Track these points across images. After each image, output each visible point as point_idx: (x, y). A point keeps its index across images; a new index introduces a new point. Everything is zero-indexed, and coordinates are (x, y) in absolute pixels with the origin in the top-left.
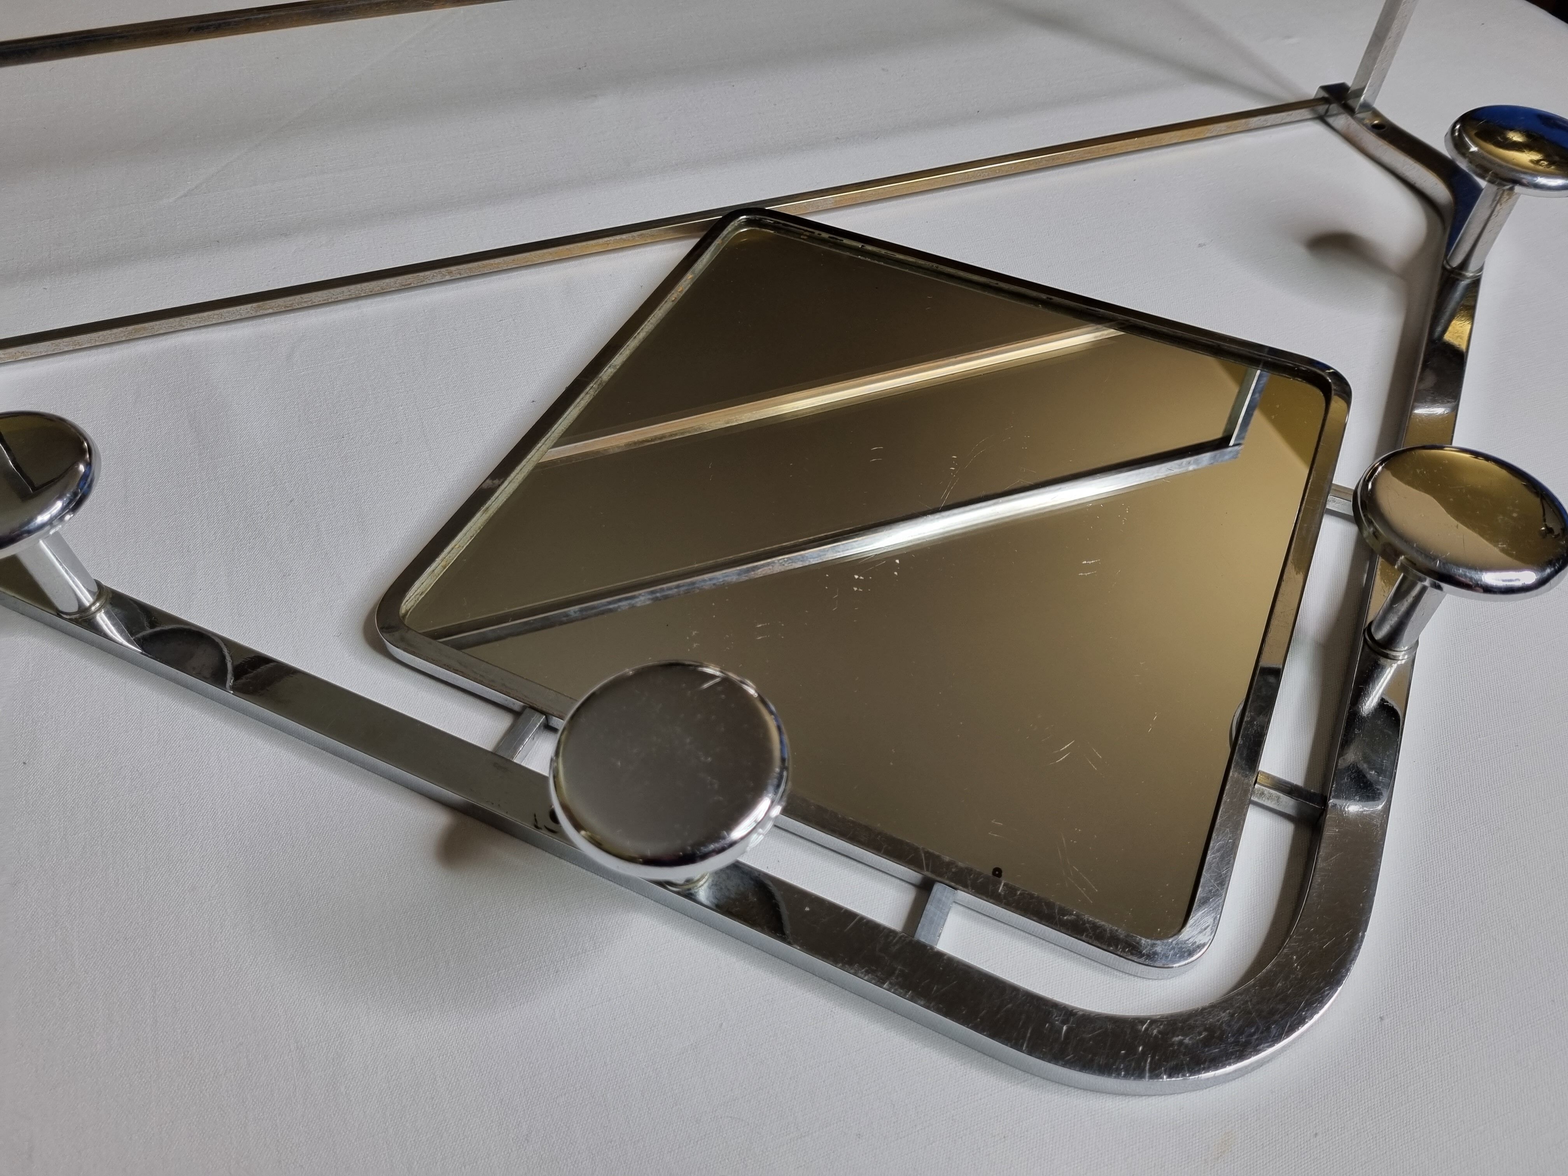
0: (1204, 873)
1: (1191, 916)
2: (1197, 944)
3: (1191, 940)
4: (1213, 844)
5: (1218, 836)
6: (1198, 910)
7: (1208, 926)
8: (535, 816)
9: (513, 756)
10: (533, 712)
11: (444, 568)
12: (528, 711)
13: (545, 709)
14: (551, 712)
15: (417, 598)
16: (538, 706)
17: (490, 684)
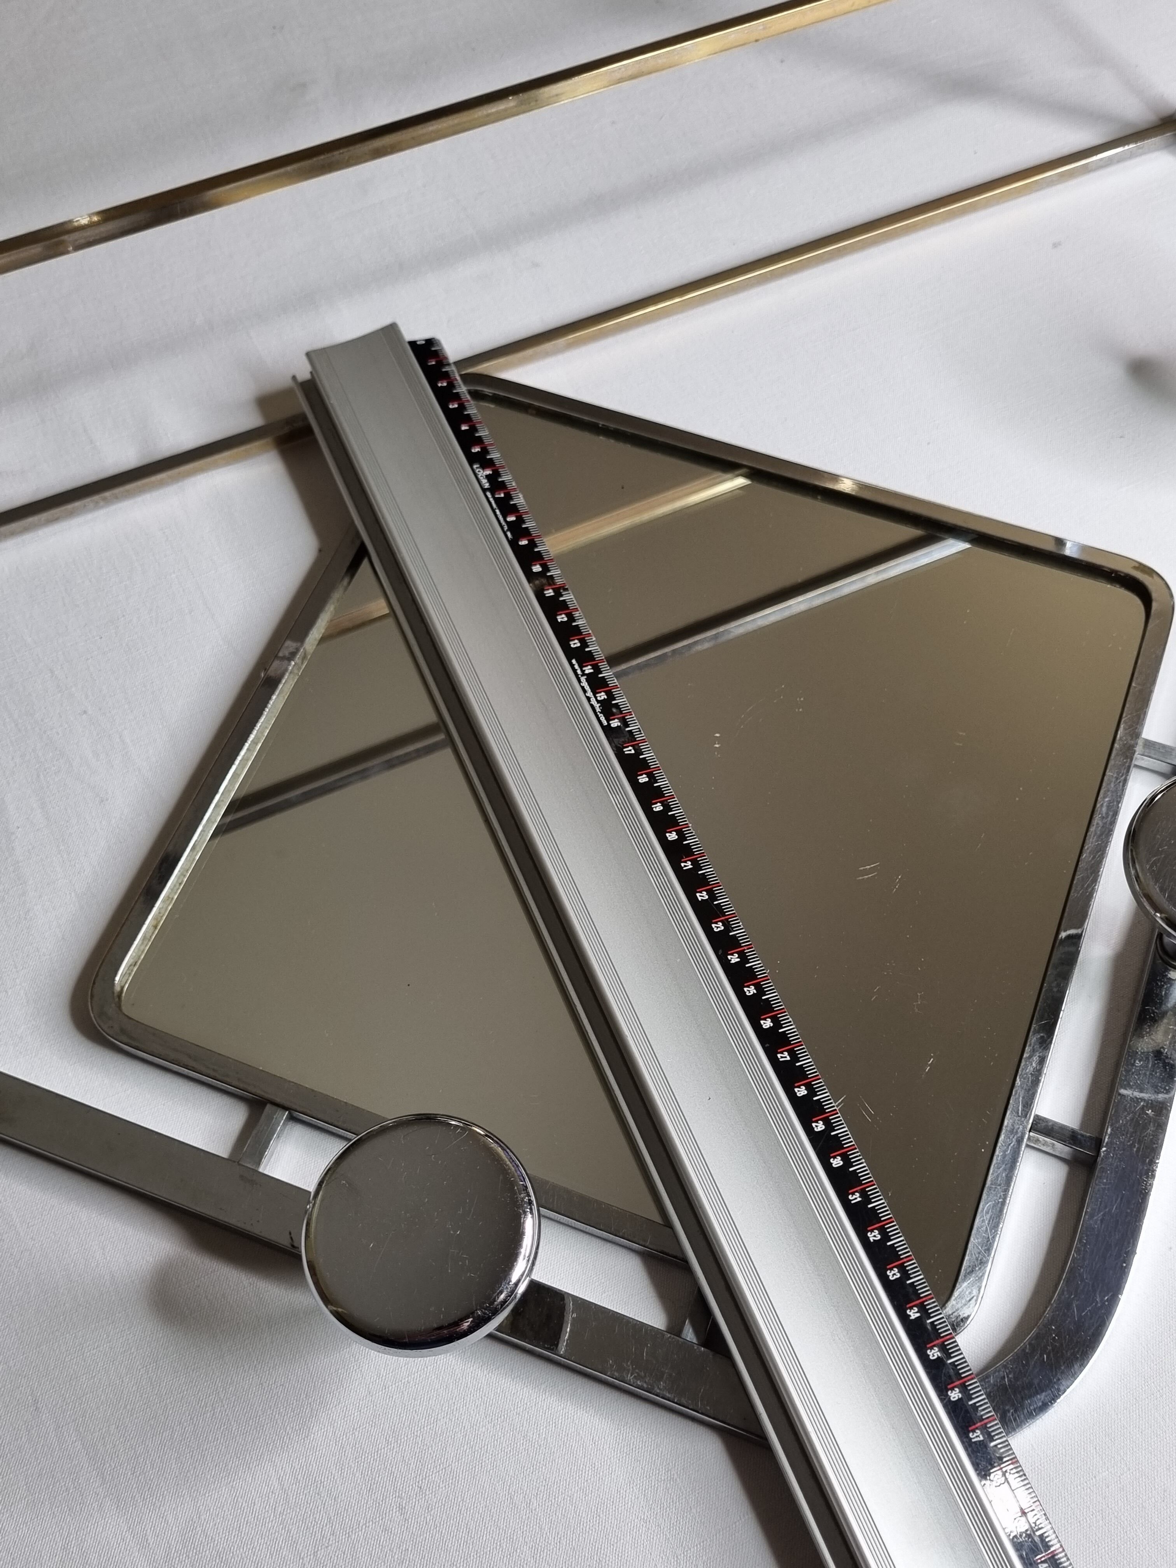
0: (972, 1239)
1: (956, 1288)
2: (961, 1317)
3: (956, 1314)
4: (983, 1205)
5: (988, 1195)
6: (964, 1280)
7: (973, 1297)
8: (290, 1233)
9: (259, 1163)
10: (274, 1108)
11: (159, 927)
12: (268, 1106)
13: (287, 1104)
14: (294, 1107)
15: (132, 971)
16: (278, 1100)
17: (226, 1079)
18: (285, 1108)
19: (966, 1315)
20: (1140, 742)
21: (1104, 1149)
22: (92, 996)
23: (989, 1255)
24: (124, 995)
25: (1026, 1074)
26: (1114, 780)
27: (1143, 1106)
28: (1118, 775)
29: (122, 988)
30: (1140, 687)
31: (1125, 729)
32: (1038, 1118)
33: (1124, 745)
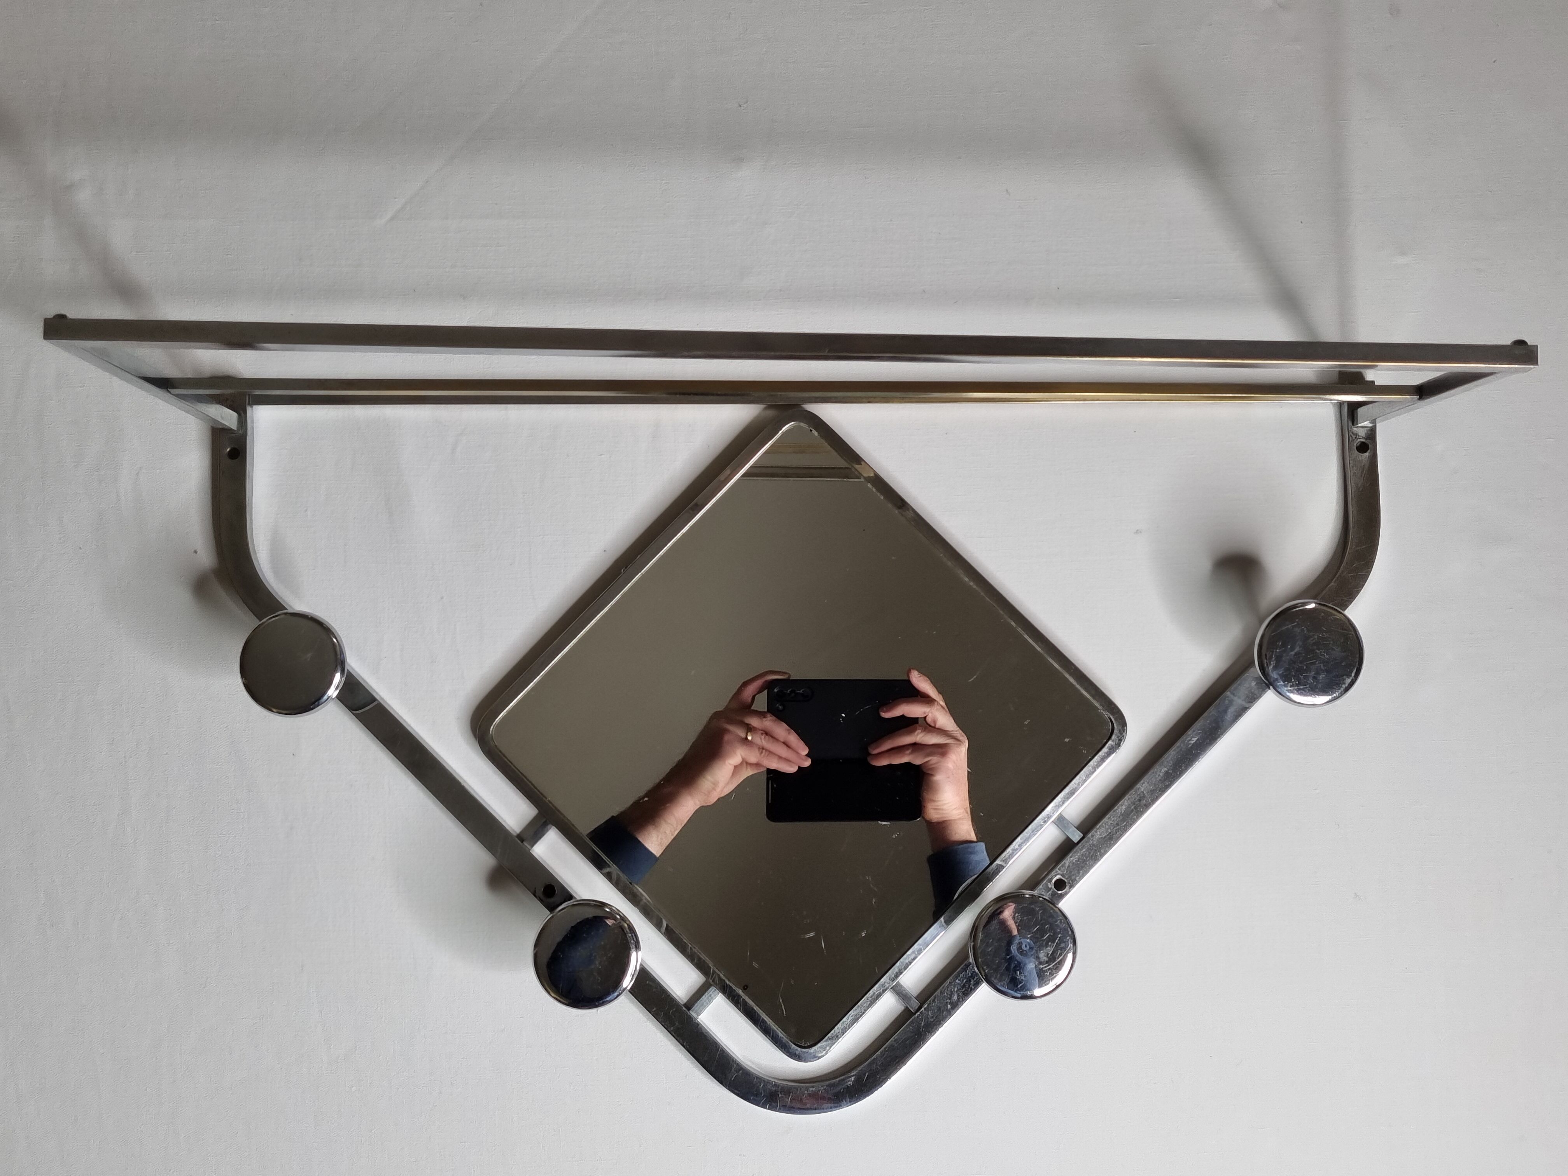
1: (820, 1042)
4: (851, 1012)
6: (826, 1041)
7: (826, 1049)
10: (549, 818)
15: (503, 719)
17: (529, 797)
18: (554, 821)
19: (819, 1056)
21: (919, 1013)
22: (481, 725)
23: (842, 1035)
25: (904, 962)
27: (948, 1002)
32: (898, 984)
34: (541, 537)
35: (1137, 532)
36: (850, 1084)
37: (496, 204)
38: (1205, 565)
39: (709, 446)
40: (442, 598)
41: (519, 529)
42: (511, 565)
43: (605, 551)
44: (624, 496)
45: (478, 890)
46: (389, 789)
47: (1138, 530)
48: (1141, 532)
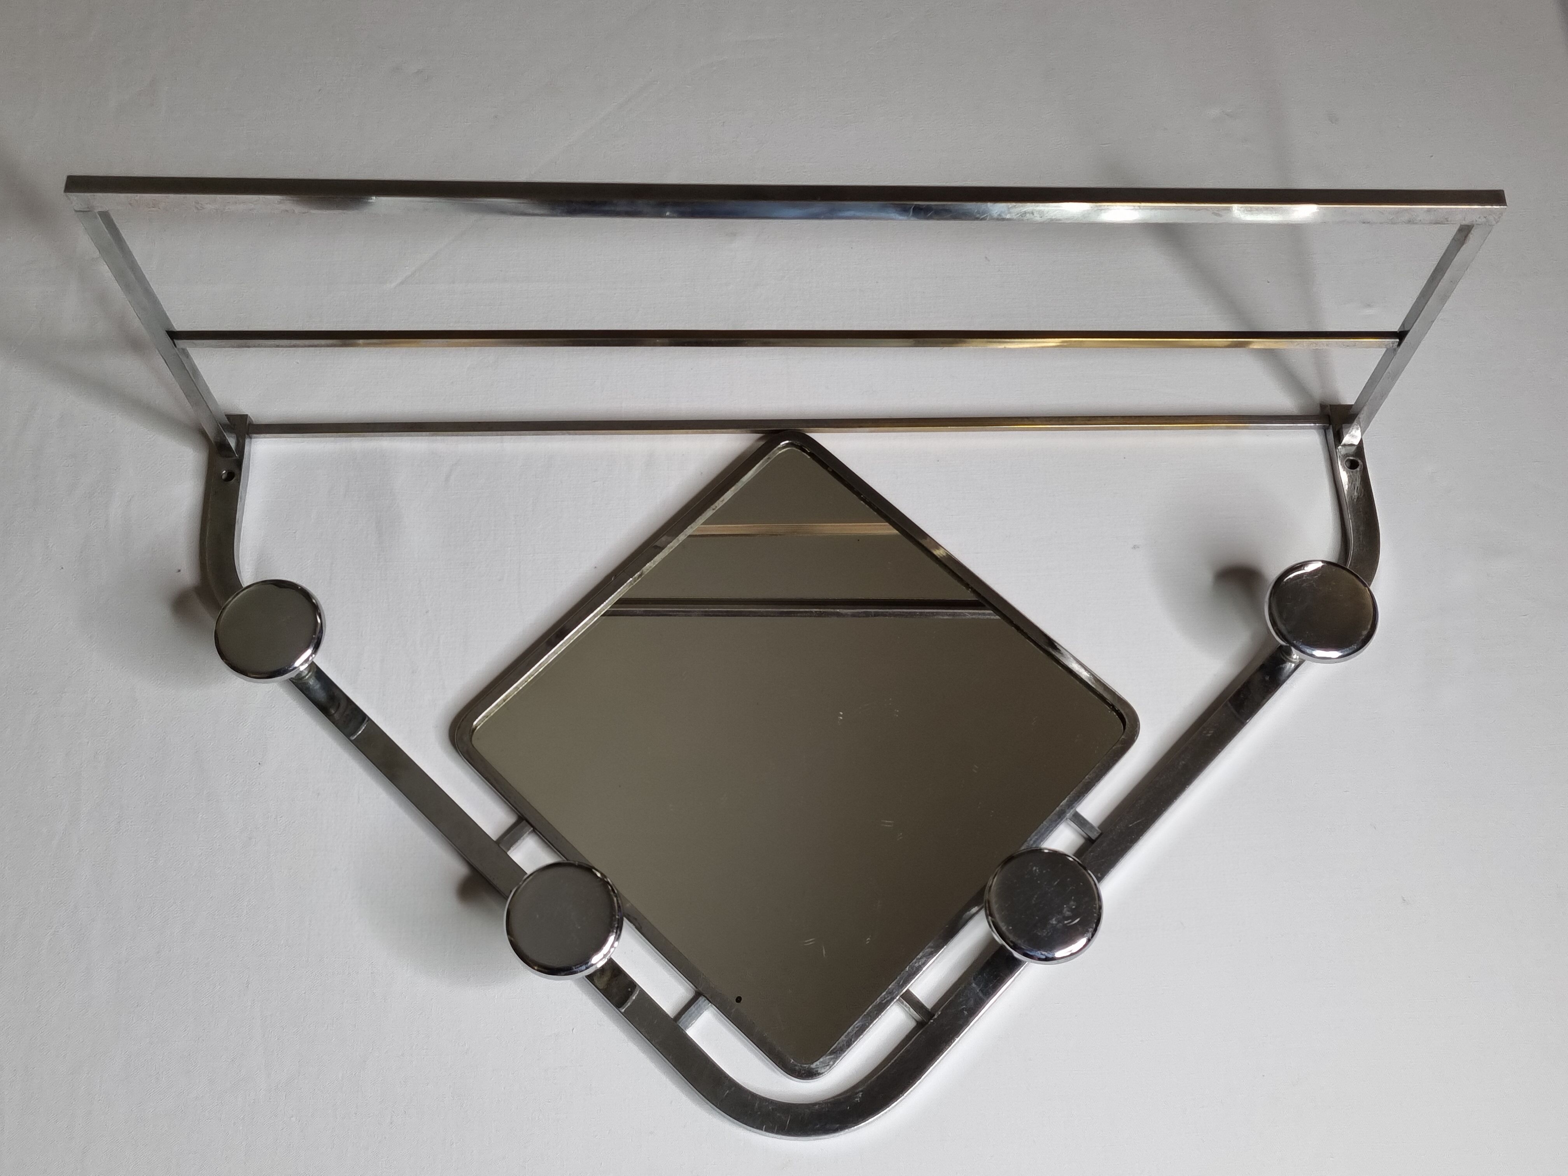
2: (818, 1072)
3: (816, 1069)
8: (510, 887)
9: (509, 849)
10: (527, 823)
11: (506, 702)
12: (524, 821)
13: (534, 824)
14: (537, 827)
15: (484, 720)
16: (530, 821)
17: (508, 798)
18: (532, 826)
19: (821, 1072)
20: (1072, 811)
21: (932, 1021)
22: (459, 727)
23: (848, 1048)
24: (475, 731)
25: (914, 966)
26: (1046, 827)
27: (964, 1008)
28: (1050, 825)
29: (476, 727)
30: (1089, 780)
31: (1067, 801)
32: (908, 991)
33: (1062, 810)
34: (532, 555)
35: (1135, 547)
36: (857, 1101)
37: (501, 271)
38: (1206, 577)
39: (702, 473)
40: (427, 612)
41: (509, 548)
42: (500, 580)
43: (596, 567)
44: (616, 518)
45: (449, 901)
46: (359, 798)
47: (1135, 545)
48: (1138, 547)
